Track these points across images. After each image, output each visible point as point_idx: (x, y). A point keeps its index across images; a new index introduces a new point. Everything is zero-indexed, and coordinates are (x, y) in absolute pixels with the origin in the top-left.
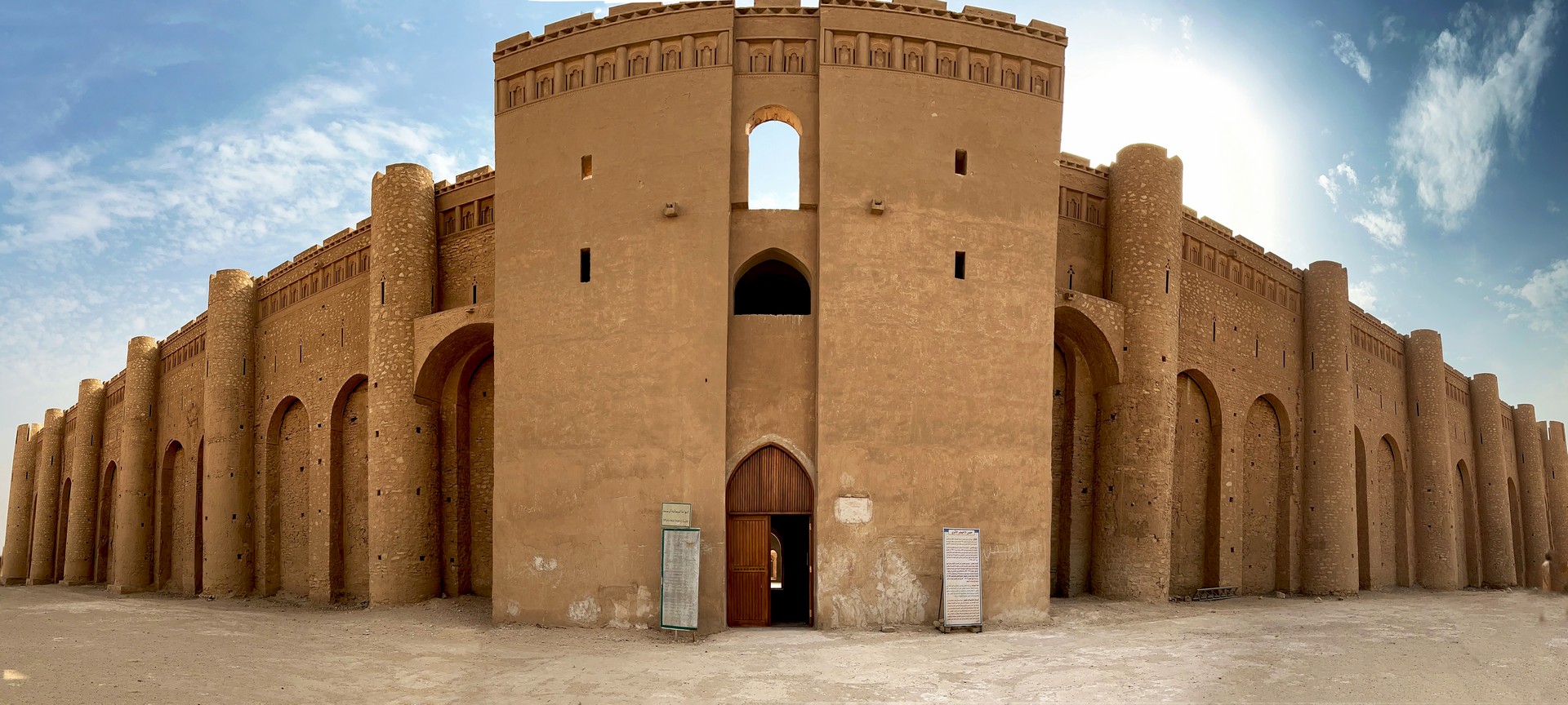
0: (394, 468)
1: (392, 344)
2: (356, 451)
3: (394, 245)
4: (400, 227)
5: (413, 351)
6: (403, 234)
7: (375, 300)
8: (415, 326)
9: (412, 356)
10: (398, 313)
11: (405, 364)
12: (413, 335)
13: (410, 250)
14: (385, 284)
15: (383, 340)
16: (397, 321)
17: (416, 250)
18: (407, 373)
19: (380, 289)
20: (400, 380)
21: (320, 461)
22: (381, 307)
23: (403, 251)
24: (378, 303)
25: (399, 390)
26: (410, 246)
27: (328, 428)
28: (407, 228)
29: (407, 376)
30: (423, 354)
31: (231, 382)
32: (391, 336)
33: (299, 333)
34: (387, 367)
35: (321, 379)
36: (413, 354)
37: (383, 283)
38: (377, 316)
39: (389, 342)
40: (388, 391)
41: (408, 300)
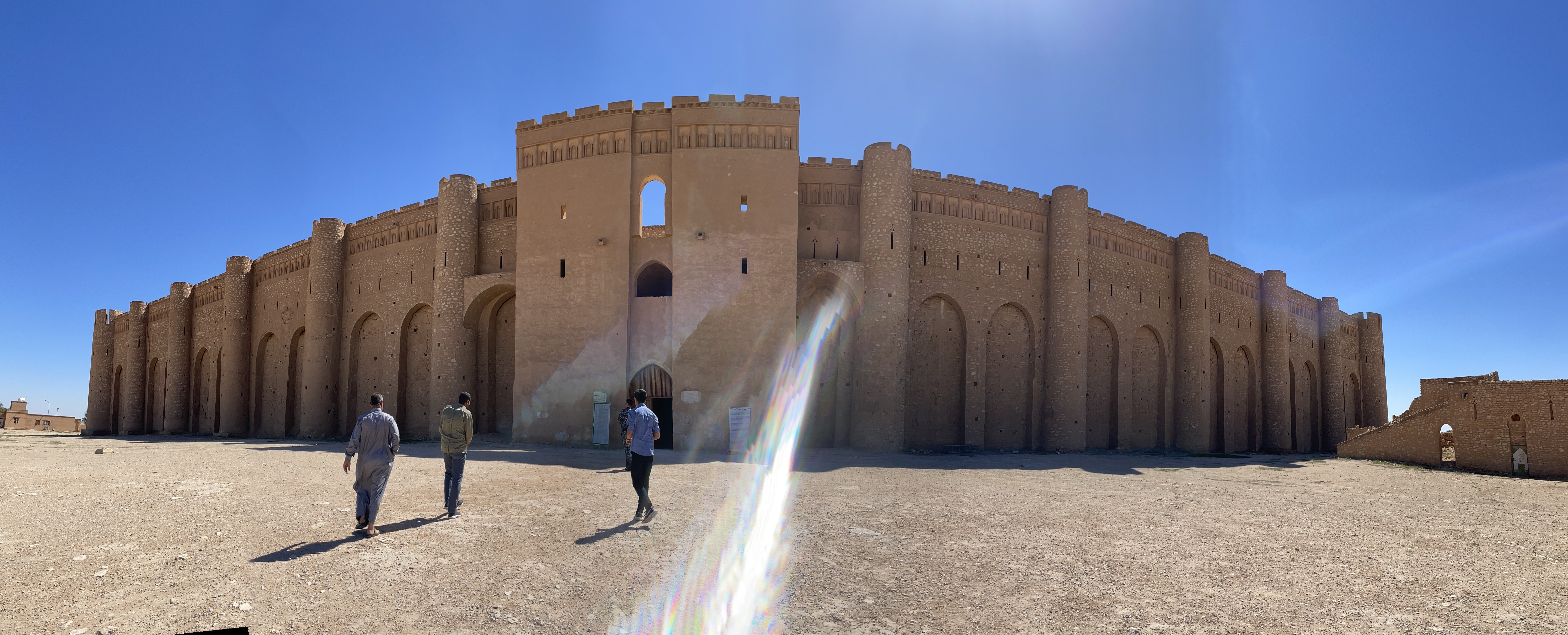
0: (449, 364)
1: (450, 292)
2: (416, 350)
3: (453, 229)
4: (457, 218)
5: (463, 297)
6: (459, 222)
7: (440, 264)
8: (465, 282)
9: (462, 300)
10: (454, 273)
11: (458, 304)
12: (463, 287)
13: (463, 233)
14: (447, 254)
15: (445, 289)
16: (454, 278)
17: (467, 233)
18: (459, 310)
19: (443, 256)
20: (455, 314)
21: (392, 355)
22: (443, 268)
23: (459, 234)
24: (442, 265)
25: (454, 320)
26: (463, 230)
27: (398, 335)
28: (461, 219)
29: (459, 312)
30: (469, 300)
31: (328, 299)
32: (450, 287)
33: (379, 269)
34: (447, 306)
35: (394, 303)
36: (463, 299)
37: (446, 253)
38: (441, 273)
39: (449, 290)
40: (447, 321)
41: (461, 265)
